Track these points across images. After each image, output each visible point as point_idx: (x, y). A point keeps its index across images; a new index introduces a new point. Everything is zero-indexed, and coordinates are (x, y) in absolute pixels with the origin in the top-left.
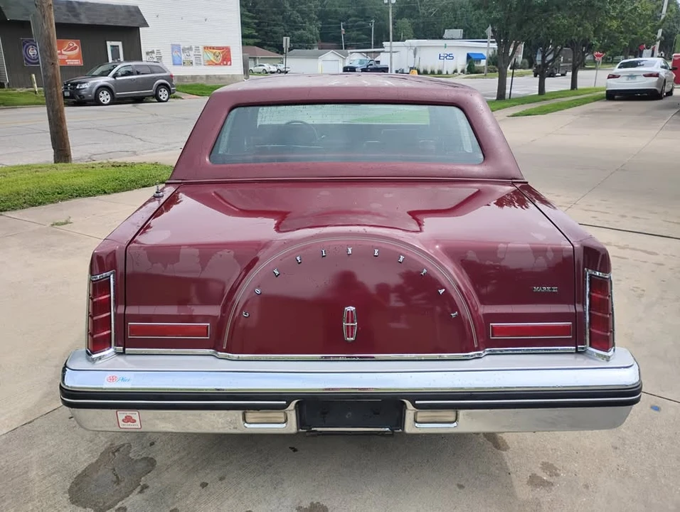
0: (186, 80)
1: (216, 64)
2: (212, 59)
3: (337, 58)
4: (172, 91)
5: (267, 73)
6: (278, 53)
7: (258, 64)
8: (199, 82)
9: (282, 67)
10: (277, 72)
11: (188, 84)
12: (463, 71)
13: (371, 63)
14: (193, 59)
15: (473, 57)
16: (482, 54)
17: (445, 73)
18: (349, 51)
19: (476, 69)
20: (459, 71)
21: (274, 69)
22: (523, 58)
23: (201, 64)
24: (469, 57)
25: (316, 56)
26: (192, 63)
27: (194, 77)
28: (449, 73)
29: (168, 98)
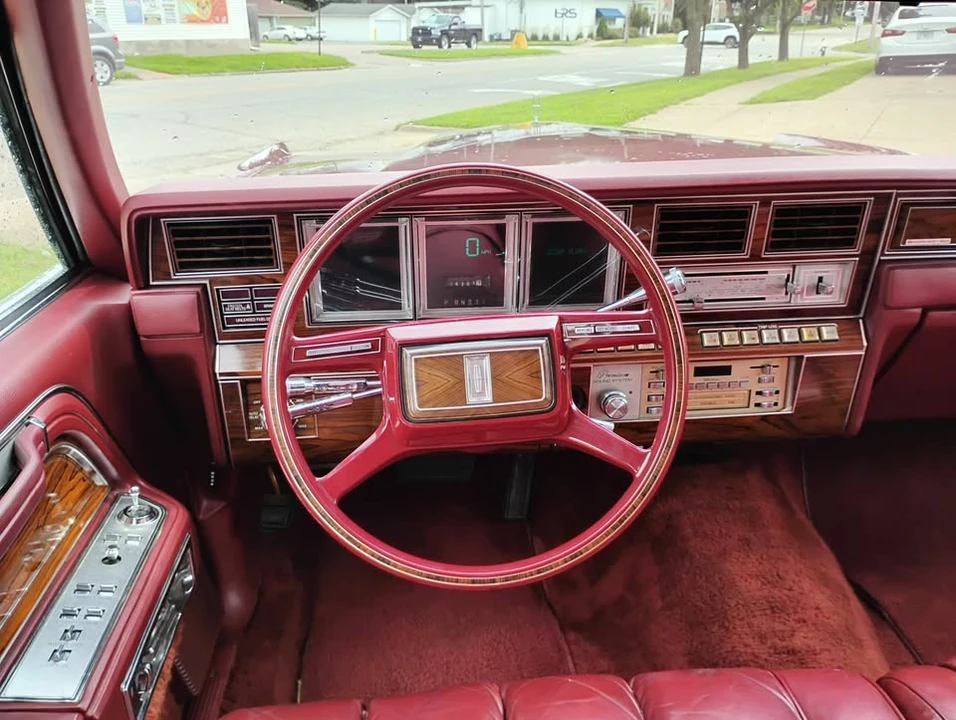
0: (150, 49)
1: (202, 21)
2: (195, 12)
3: (397, 17)
4: (117, 66)
5: (290, 40)
6: (306, 9)
7: (276, 26)
8: (175, 51)
9: (314, 31)
10: (306, 38)
11: (155, 54)
12: (590, 36)
13: (456, 20)
14: (161, 13)
15: (605, 14)
16: (616, 10)
17: (565, 39)
18: (417, 5)
19: (610, 33)
20: (585, 35)
21: (301, 34)
22: (675, 16)
23: (174, 21)
24: (598, 14)
25: (367, 15)
26: (159, 19)
27: (164, 44)
28: (570, 39)
29: (110, 79)
